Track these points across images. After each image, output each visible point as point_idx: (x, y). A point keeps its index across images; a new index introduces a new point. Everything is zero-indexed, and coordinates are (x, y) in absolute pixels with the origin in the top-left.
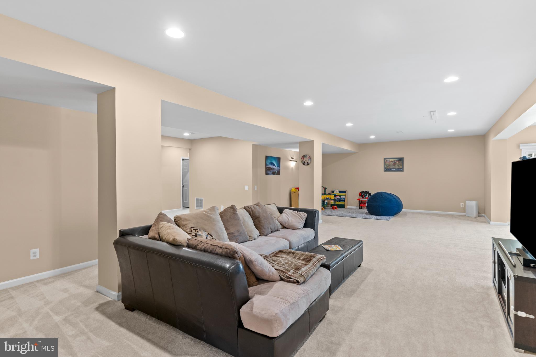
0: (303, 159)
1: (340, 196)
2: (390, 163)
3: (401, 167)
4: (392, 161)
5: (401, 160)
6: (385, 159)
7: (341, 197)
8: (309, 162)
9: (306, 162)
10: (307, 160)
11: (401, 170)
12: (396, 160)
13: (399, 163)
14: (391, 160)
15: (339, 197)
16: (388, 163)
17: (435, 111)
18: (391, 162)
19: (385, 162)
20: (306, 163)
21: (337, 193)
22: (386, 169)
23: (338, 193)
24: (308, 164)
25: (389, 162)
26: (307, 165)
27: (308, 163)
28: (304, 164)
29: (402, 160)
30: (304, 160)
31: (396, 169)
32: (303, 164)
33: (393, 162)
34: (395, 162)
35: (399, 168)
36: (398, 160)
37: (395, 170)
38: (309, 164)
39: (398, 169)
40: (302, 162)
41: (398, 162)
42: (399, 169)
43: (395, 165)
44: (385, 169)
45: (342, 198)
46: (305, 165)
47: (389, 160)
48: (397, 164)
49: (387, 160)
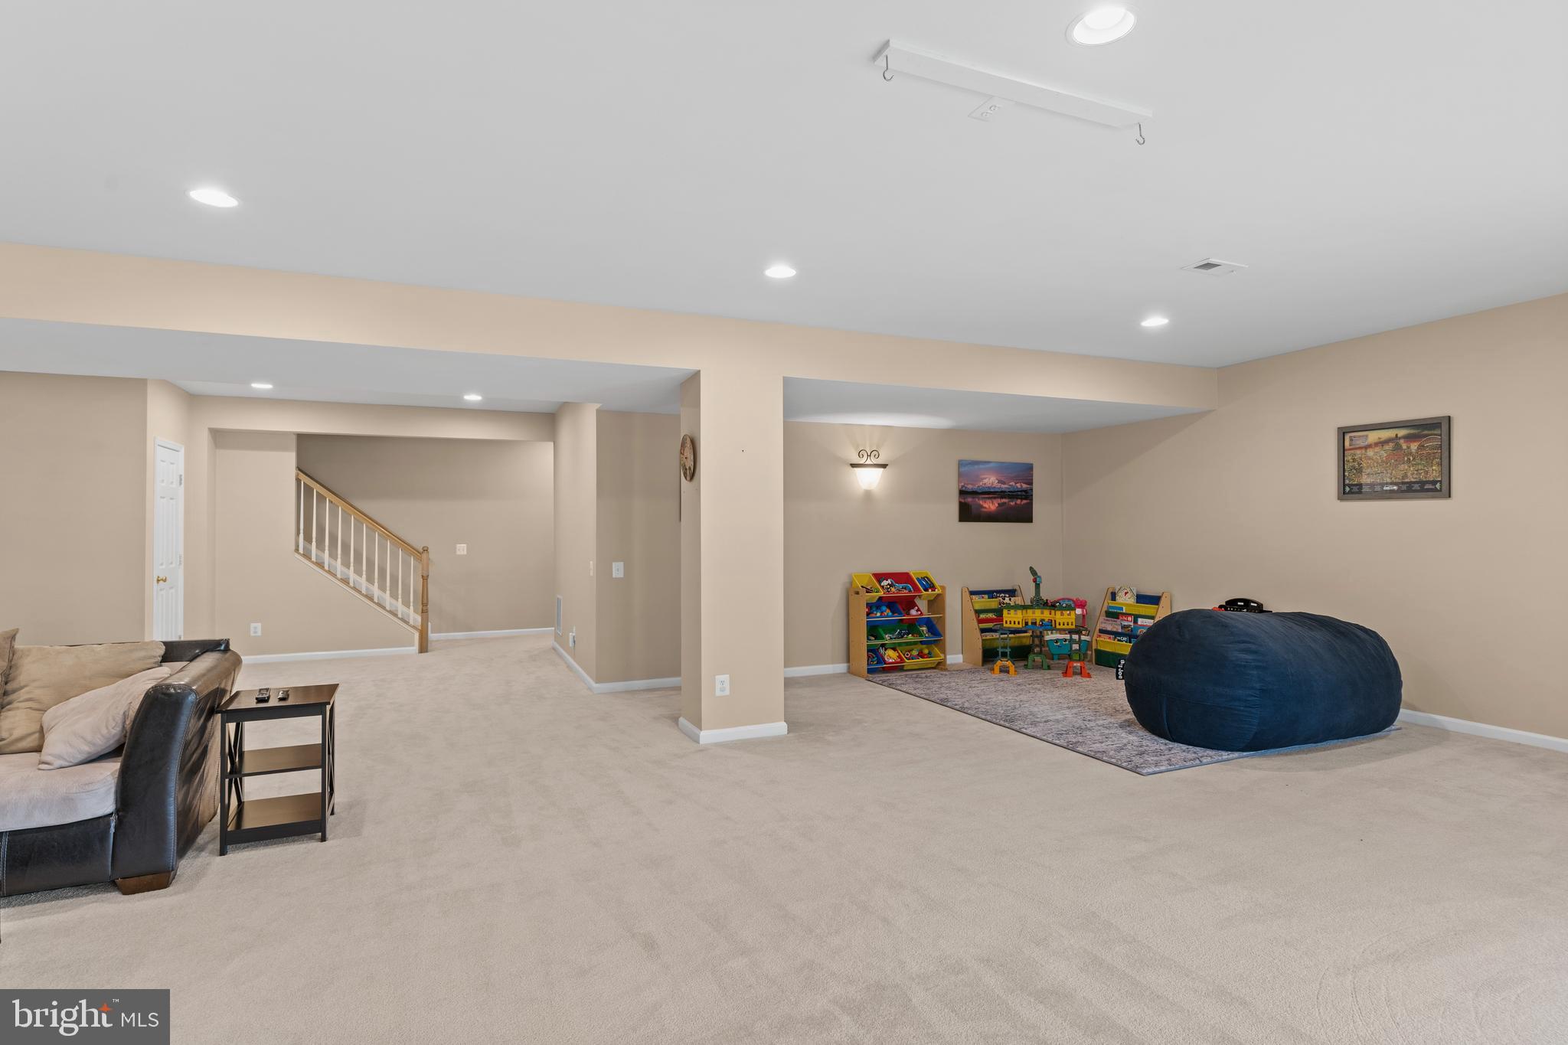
1: (1136, 617)
2: (1370, 453)
3: (1434, 472)
4: (1382, 443)
5: (1431, 430)
6: (1343, 432)
7: (1140, 621)
11: (1437, 488)
12: (1402, 432)
13: (1421, 447)
14: (1373, 436)
15: (1129, 622)
16: (1359, 451)
18: (1376, 444)
19: (1343, 450)
21: (1126, 601)
22: (1349, 486)
23: (1132, 601)
25: (1367, 447)
29: (1437, 432)
33: (1387, 447)
34: (1398, 447)
35: (1422, 477)
36: (1412, 431)
37: (1400, 491)
39: (1416, 487)
41: (1414, 446)
42: (1422, 483)
43: (1399, 462)
44: (1344, 485)
45: (1142, 626)
47: (1367, 436)
48: (1411, 454)
49: (1351, 440)
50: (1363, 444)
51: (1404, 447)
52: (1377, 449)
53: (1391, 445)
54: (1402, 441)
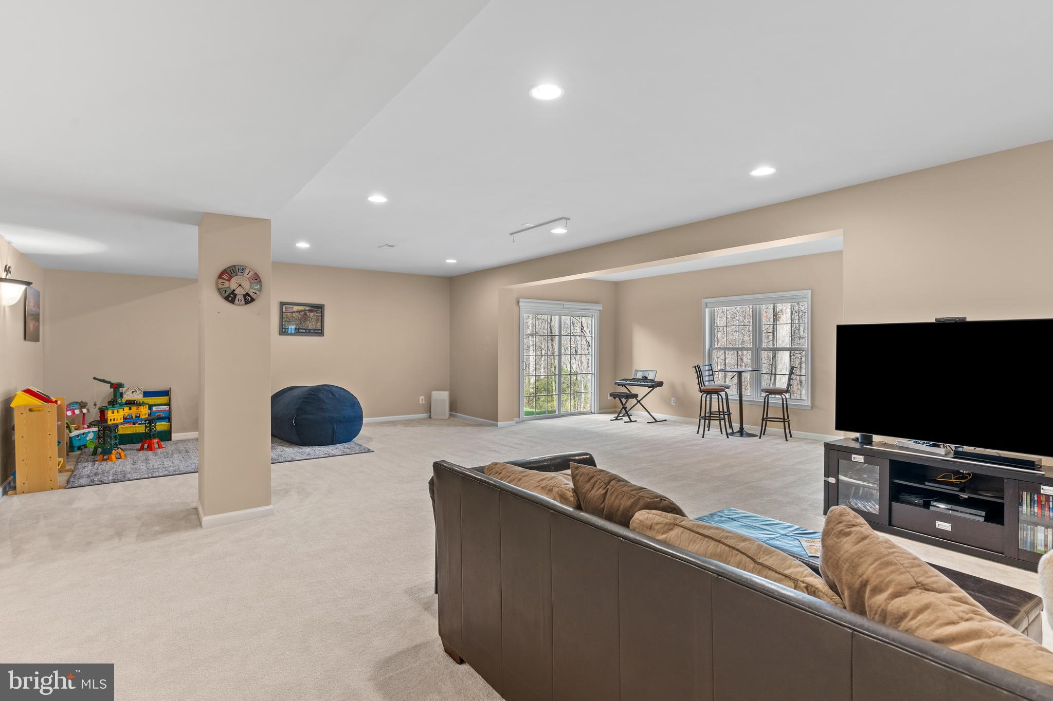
0: (229, 280)
2: (294, 315)
3: (319, 327)
4: (299, 311)
5: (319, 309)
6: (282, 304)
8: (251, 294)
9: (240, 292)
10: (246, 285)
11: (319, 332)
12: (307, 308)
13: (313, 315)
14: (296, 308)
16: (289, 314)
17: (569, 219)
18: (297, 312)
19: (281, 313)
20: (240, 297)
21: (135, 397)
22: (284, 329)
24: (248, 299)
25: (292, 312)
26: (243, 302)
27: (248, 294)
28: (230, 297)
30: (233, 284)
31: (307, 331)
32: (226, 298)
33: (301, 313)
34: (305, 314)
35: (314, 328)
36: (311, 308)
38: (253, 300)
39: (312, 331)
40: (219, 290)
42: (314, 330)
43: (306, 320)
44: (282, 328)
45: (157, 411)
46: (232, 302)
47: (293, 308)
48: (310, 317)
49: (286, 308)
50: (291, 311)
51: (308, 314)
52: (297, 314)
53: (303, 313)
54: (307, 312)
